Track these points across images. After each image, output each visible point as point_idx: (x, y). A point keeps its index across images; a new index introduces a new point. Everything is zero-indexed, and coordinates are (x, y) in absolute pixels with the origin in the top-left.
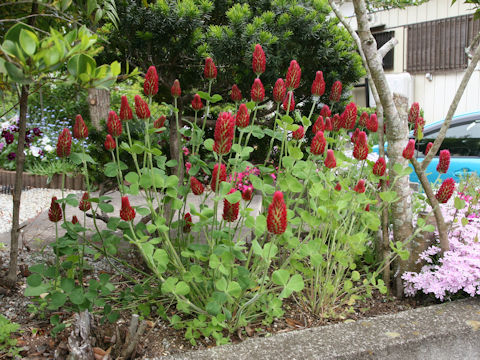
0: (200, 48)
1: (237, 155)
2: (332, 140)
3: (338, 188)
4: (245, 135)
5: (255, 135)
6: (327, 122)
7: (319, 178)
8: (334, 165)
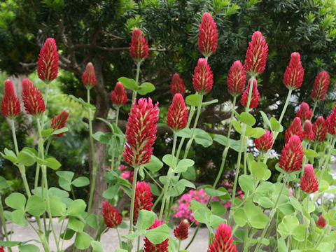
0: (131, 21)
1: (171, 171)
2: (314, 154)
3: (321, 223)
4: (186, 140)
5: (199, 142)
6: (307, 128)
7: (293, 209)
8: (314, 188)
